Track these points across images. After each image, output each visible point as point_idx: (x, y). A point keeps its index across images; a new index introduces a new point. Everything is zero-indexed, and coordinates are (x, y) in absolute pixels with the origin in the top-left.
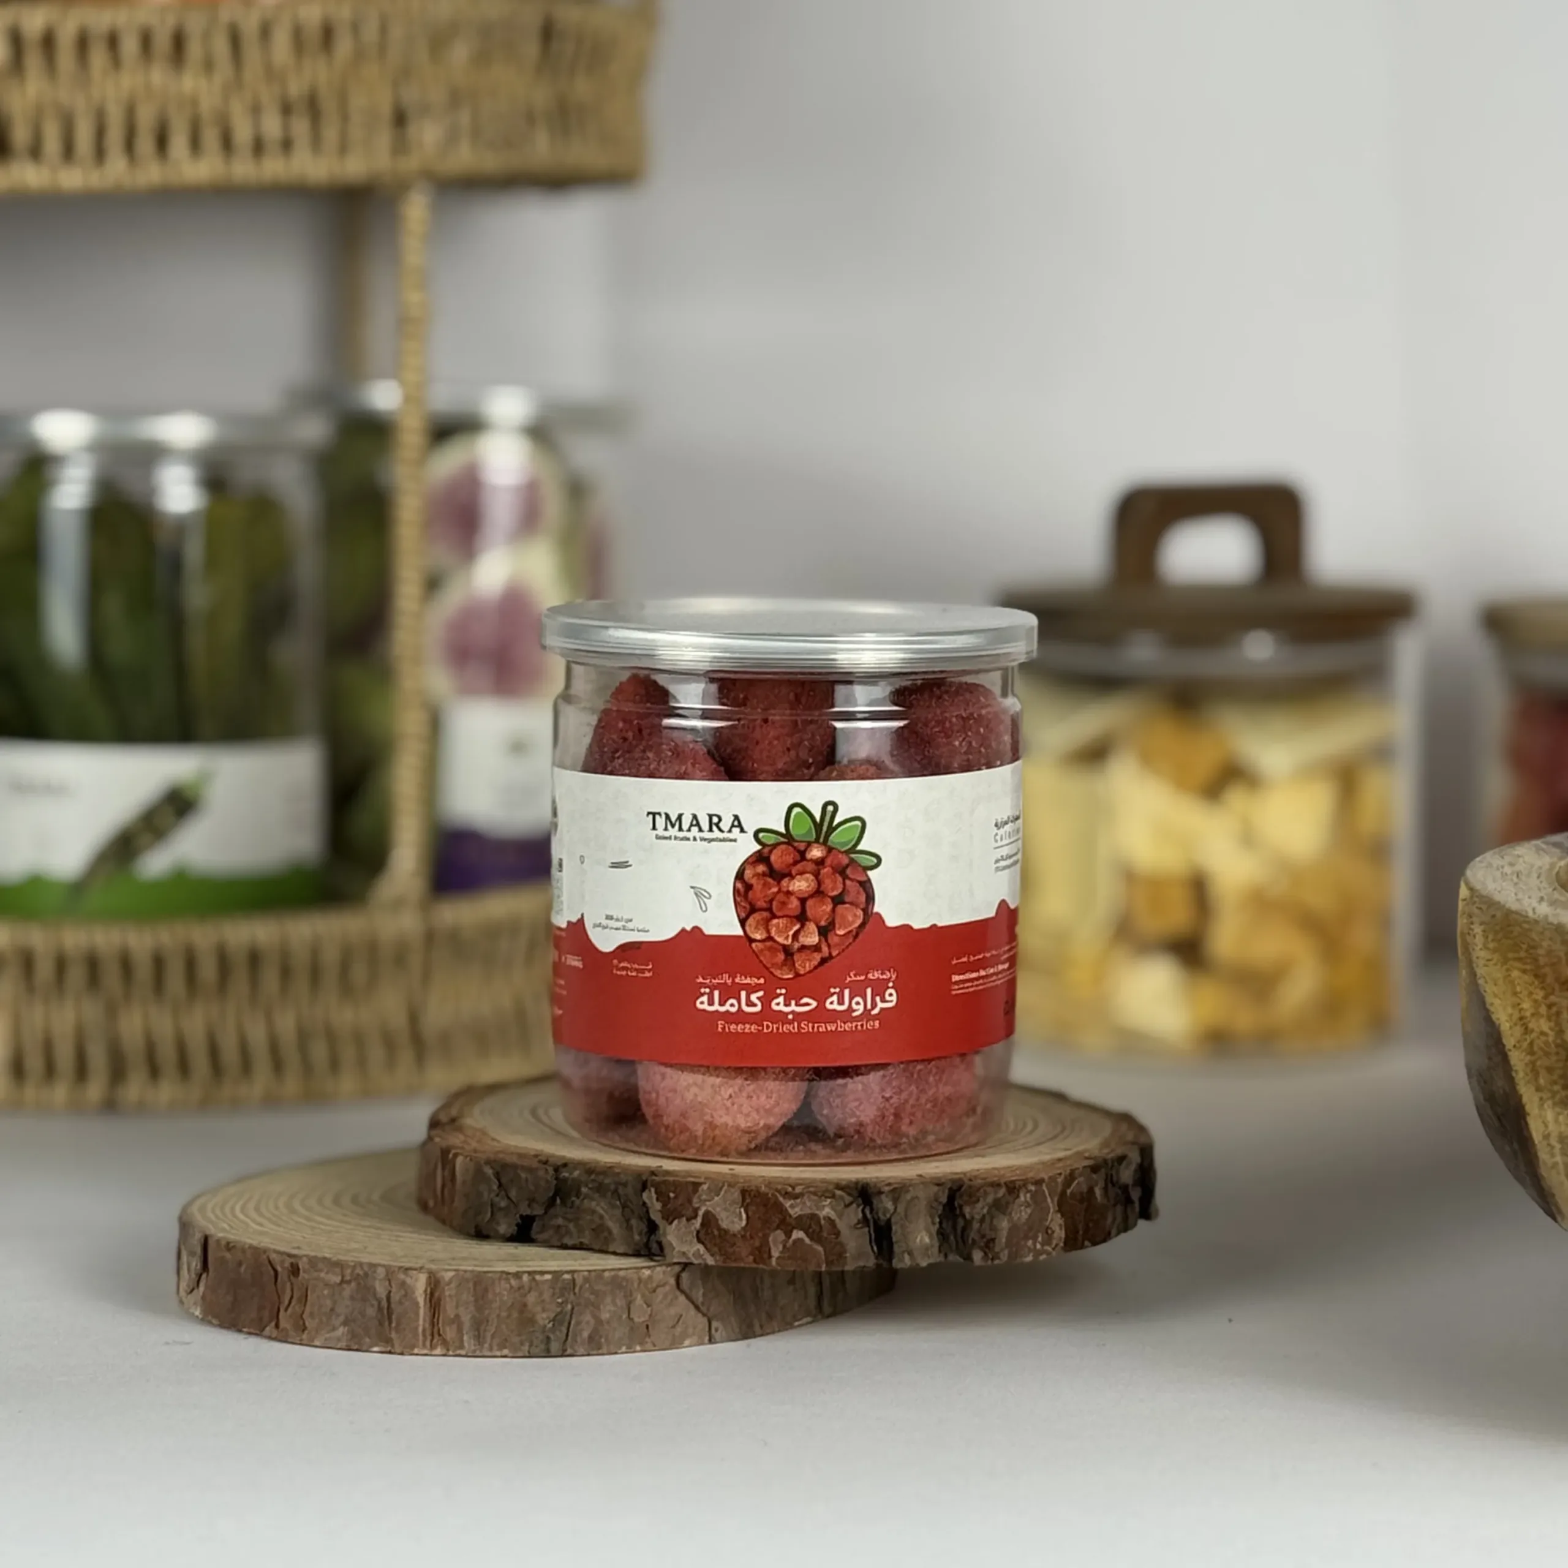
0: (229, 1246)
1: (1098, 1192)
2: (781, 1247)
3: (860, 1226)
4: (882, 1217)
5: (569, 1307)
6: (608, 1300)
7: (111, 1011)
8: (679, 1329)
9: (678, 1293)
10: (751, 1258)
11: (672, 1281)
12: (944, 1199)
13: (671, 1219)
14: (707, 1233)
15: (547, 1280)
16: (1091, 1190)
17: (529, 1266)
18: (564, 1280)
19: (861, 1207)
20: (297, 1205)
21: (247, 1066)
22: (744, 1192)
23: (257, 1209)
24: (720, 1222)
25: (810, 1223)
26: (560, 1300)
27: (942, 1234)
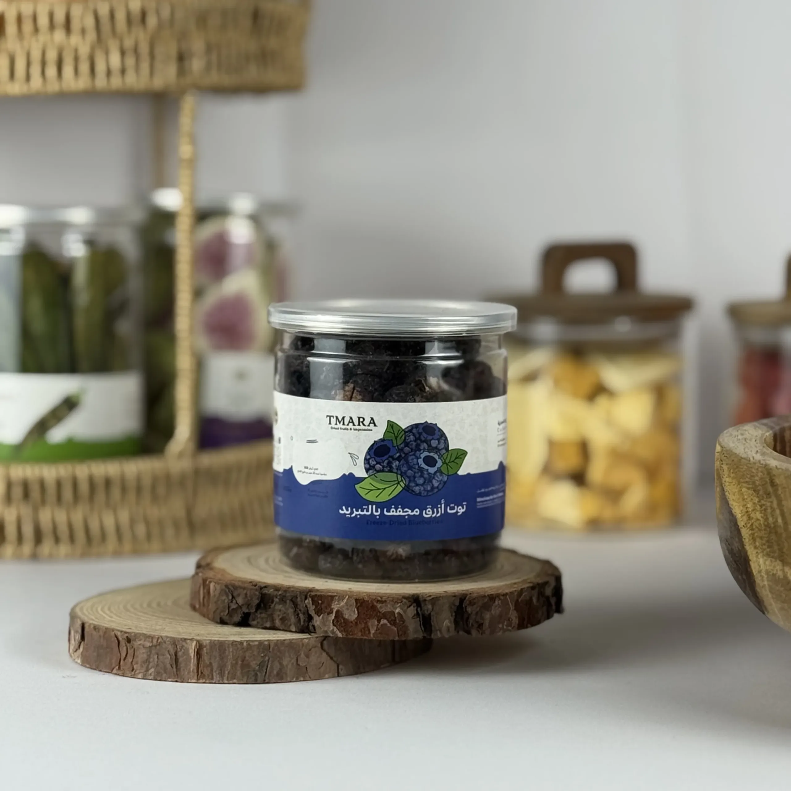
0: (96, 628)
1: (535, 600)
2: (375, 628)
3: (415, 617)
4: (426, 612)
5: (267, 658)
6: (287, 654)
7: (36, 510)
8: (322, 669)
9: (322, 651)
10: (360, 634)
11: (319, 645)
12: (457, 603)
13: (319, 614)
14: (338, 621)
15: (255, 645)
16: (531, 599)
17: (247, 638)
18: (265, 645)
19: (416, 608)
20: (129, 607)
21: (103, 537)
22: (357, 600)
23: (109, 609)
24: (344, 615)
25: (389, 616)
26: (262, 655)
27: (456, 623)
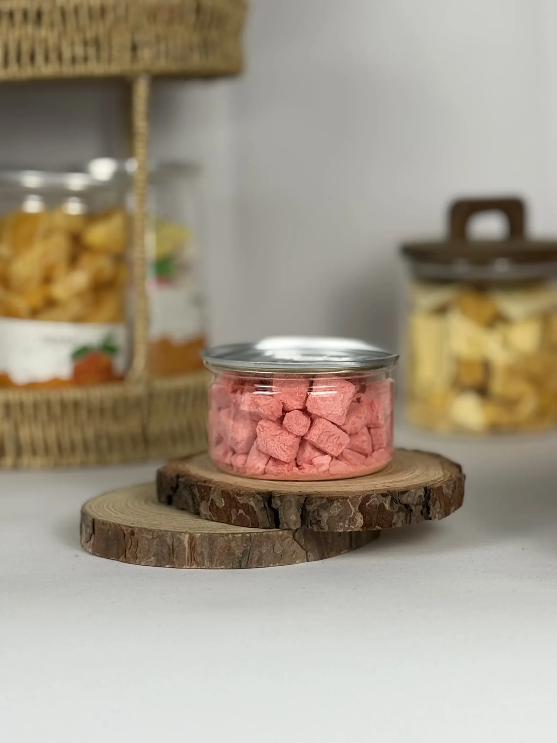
0: (104, 523)
3: (262, 510)
4: (274, 506)
12: (302, 501)
19: (263, 502)
26: (245, 545)
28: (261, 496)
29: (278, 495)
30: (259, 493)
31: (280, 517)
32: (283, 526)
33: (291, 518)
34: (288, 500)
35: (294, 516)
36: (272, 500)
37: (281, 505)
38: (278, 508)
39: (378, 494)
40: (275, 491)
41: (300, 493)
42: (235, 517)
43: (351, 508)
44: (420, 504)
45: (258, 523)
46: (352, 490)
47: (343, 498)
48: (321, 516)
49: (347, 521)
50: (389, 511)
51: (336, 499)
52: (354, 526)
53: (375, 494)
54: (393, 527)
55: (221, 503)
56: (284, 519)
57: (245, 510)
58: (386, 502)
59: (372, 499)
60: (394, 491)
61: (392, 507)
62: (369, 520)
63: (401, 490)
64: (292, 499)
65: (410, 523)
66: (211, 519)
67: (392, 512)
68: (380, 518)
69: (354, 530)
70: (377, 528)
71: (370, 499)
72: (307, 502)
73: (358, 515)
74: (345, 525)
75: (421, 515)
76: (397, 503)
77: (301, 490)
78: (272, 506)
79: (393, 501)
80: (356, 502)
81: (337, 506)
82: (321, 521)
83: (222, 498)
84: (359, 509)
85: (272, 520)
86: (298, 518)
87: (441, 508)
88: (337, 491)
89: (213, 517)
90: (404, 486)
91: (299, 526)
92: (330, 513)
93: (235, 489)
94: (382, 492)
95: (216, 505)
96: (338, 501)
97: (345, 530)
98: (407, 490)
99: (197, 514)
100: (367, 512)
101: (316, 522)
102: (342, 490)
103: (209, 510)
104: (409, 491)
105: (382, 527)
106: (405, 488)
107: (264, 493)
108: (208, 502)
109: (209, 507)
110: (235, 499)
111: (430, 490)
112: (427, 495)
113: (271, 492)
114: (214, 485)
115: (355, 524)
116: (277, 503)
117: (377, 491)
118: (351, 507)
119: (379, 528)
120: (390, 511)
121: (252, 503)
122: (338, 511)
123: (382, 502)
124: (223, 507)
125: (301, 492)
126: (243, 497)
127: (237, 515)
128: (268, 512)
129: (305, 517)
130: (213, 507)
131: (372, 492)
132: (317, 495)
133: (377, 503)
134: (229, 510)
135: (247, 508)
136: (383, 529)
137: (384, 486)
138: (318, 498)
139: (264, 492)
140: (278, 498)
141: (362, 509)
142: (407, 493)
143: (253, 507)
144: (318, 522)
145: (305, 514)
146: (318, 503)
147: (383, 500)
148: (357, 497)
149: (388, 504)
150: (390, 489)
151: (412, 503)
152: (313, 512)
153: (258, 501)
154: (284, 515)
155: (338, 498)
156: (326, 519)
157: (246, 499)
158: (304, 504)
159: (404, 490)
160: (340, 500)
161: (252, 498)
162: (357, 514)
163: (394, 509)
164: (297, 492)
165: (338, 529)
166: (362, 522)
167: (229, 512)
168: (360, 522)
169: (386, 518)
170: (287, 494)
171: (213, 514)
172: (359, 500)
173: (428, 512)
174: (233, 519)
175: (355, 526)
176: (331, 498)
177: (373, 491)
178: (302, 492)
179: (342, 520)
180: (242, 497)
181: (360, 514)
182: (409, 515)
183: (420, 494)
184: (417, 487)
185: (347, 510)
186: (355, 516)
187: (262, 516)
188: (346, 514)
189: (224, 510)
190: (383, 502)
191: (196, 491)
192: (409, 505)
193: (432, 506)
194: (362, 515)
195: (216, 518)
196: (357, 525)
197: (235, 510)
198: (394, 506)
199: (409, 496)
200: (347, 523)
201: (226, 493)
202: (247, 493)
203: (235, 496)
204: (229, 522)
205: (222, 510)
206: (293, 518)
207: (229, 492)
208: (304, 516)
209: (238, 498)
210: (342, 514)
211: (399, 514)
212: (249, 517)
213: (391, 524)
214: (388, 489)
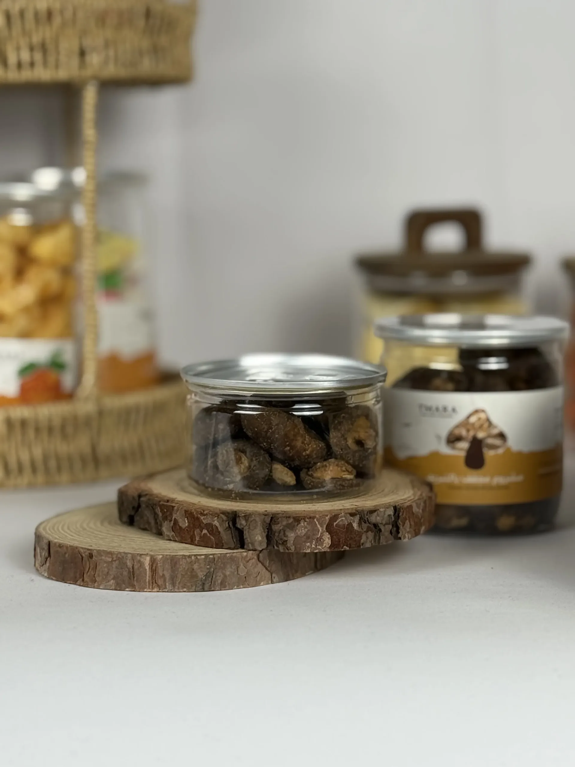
0: (60, 546)
3: (227, 530)
4: (238, 526)
6: (229, 566)
12: (268, 520)
19: (227, 522)
26: (208, 567)
28: (226, 516)
29: (243, 515)
30: (224, 513)
31: (245, 537)
32: (248, 546)
33: (256, 538)
34: (254, 520)
35: (259, 536)
36: (237, 520)
37: (246, 525)
38: (243, 528)
39: (346, 513)
40: (241, 511)
41: (266, 513)
42: (199, 538)
43: (318, 528)
44: (389, 524)
45: (223, 543)
46: (319, 509)
47: (310, 518)
48: (287, 536)
49: (314, 541)
50: (357, 531)
51: (302, 519)
52: (321, 547)
53: (343, 514)
54: (362, 547)
55: (184, 523)
56: (249, 540)
57: (209, 530)
58: (354, 522)
59: (340, 518)
60: (363, 511)
61: (360, 526)
62: (337, 540)
63: (369, 510)
64: (258, 519)
65: (379, 543)
66: (174, 539)
67: (360, 532)
68: (348, 537)
69: (321, 551)
70: (345, 548)
71: (338, 519)
72: (273, 521)
73: (325, 535)
74: (312, 546)
75: (390, 535)
76: (365, 523)
77: (267, 509)
78: (236, 526)
79: (362, 520)
80: (324, 522)
81: (304, 526)
82: (287, 542)
83: (186, 517)
84: (326, 529)
85: (236, 541)
86: (263, 538)
87: (410, 527)
88: (304, 511)
89: (176, 538)
90: (374, 505)
91: (264, 546)
92: (297, 533)
93: (198, 509)
94: (350, 511)
95: (179, 525)
96: (305, 521)
97: (312, 551)
98: (376, 509)
99: (159, 534)
100: (335, 532)
101: (282, 542)
102: (309, 510)
103: (172, 531)
104: (378, 510)
105: (350, 547)
106: (374, 507)
107: (228, 513)
108: (171, 522)
109: (172, 528)
110: (198, 519)
111: (400, 509)
112: (397, 514)
113: (236, 512)
114: (178, 505)
115: (322, 544)
116: (242, 523)
117: (345, 510)
118: (319, 526)
119: (348, 548)
120: (359, 530)
121: (216, 523)
122: (305, 531)
123: (349, 522)
124: (186, 527)
125: (266, 511)
126: (207, 517)
127: (200, 536)
128: (232, 532)
129: (271, 537)
130: (176, 527)
131: (339, 511)
132: (283, 514)
133: (345, 523)
134: (193, 530)
135: (210, 527)
136: (351, 549)
137: (352, 505)
138: (284, 517)
139: (228, 511)
140: (243, 517)
141: (329, 529)
142: (376, 512)
143: (217, 527)
144: (284, 543)
145: (271, 534)
146: (284, 523)
147: (352, 520)
148: (324, 516)
149: (356, 524)
150: (359, 509)
151: (381, 522)
152: (280, 532)
153: (223, 521)
154: (249, 535)
155: (305, 518)
156: (293, 539)
157: (209, 519)
158: (270, 524)
159: (372, 509)
160: (307, 520)
161: (216, 518)
162: (324, 533)
163: (362, 528)
164: (262, 512)
165: (305, 550)
166: (329, 543)
167: (192, 533)
168: (328, 542)
169: (355, 537)
170: (252, 514)
171: (175, 535)
172: (326, 518)
173: (398, 532)
174: (197, 539)
175: (323, 546)
176: (297, 518)
177: (341, 510)
178: (268, 511)
179: (309, 540)
180: (205, 517)
181: (327, 533)
182: (378, 535)
183: (390, 513)
184: (387, 506)
185: (315, 530)
186: (323, 535)
187: (226, 536)
188: (314, 535)
189: (187, 530)
190: (351, 521)
191: (158, 511)
192: (378, 525)
193: (401, 526)
194: (330, 535)
195: (179, 538)
196: (325, 545)
197: (198, 530)
198: (363, 526)
199: (378, 515)
200: (314, 543)
201: (189, 512)
202: (211, 513)
203: (199, 515)
204: (192, 543)
205: (185, 530)
206: (259, 538)
207: (193, 511)
208: (269, 537)
209: (202, 518)
210: (309, 533)
211: (368, 533)
212: (213, 537)
213: (360, 543)
214: (356, 508)
